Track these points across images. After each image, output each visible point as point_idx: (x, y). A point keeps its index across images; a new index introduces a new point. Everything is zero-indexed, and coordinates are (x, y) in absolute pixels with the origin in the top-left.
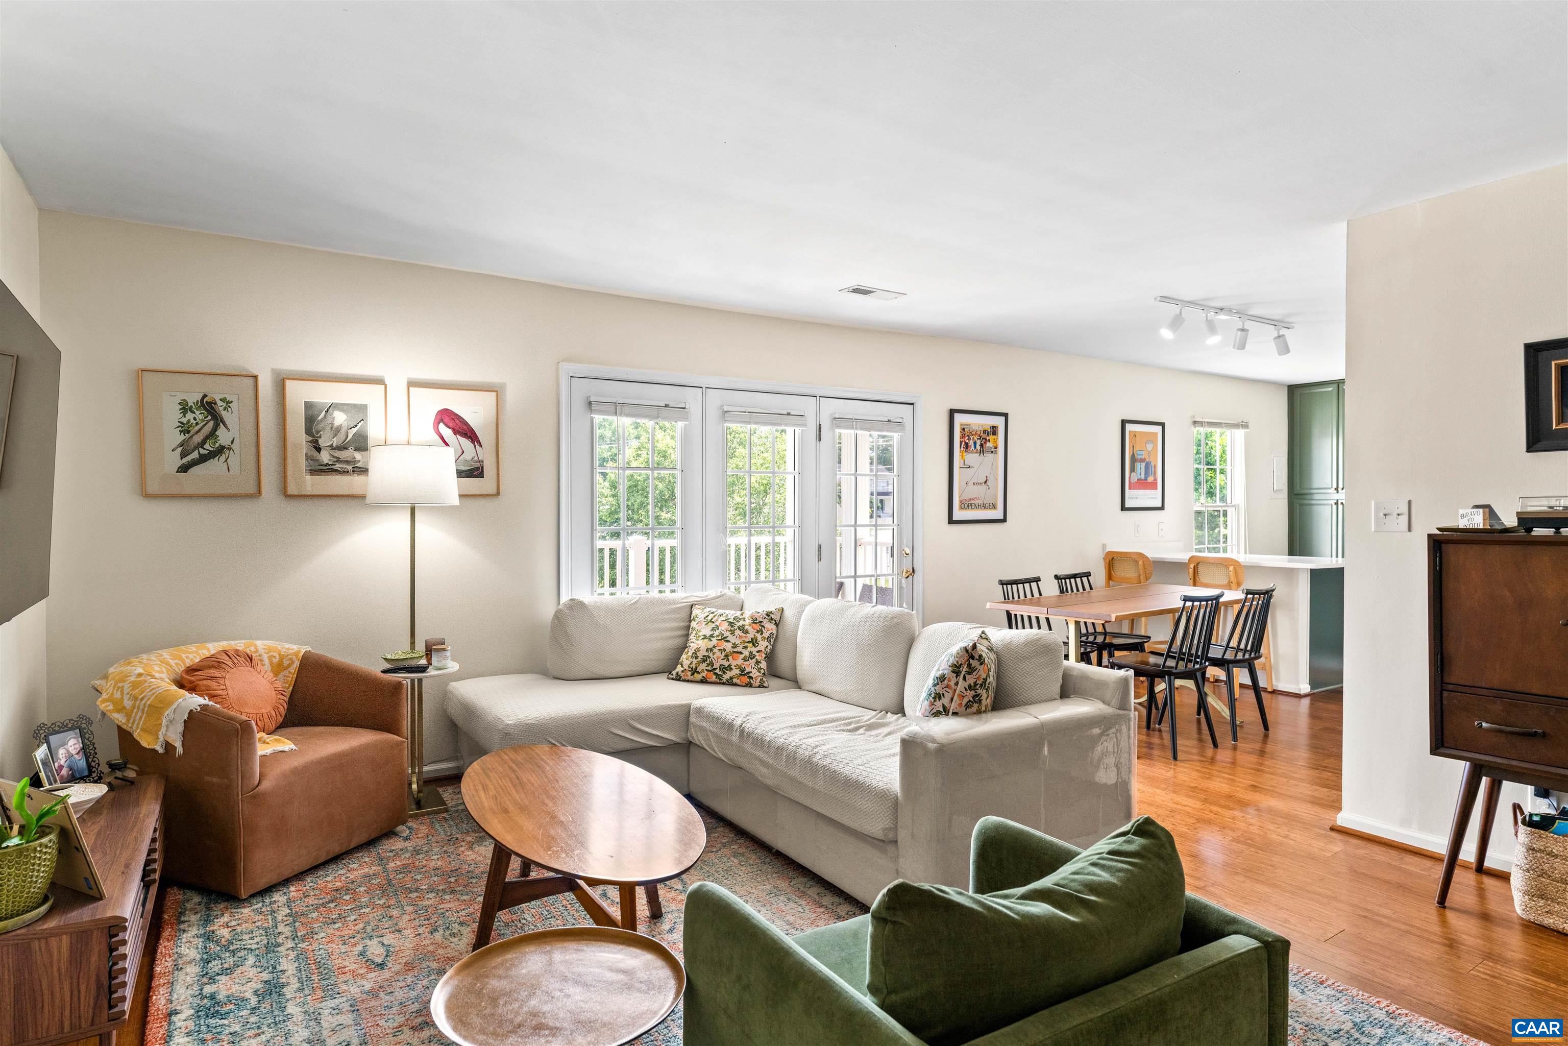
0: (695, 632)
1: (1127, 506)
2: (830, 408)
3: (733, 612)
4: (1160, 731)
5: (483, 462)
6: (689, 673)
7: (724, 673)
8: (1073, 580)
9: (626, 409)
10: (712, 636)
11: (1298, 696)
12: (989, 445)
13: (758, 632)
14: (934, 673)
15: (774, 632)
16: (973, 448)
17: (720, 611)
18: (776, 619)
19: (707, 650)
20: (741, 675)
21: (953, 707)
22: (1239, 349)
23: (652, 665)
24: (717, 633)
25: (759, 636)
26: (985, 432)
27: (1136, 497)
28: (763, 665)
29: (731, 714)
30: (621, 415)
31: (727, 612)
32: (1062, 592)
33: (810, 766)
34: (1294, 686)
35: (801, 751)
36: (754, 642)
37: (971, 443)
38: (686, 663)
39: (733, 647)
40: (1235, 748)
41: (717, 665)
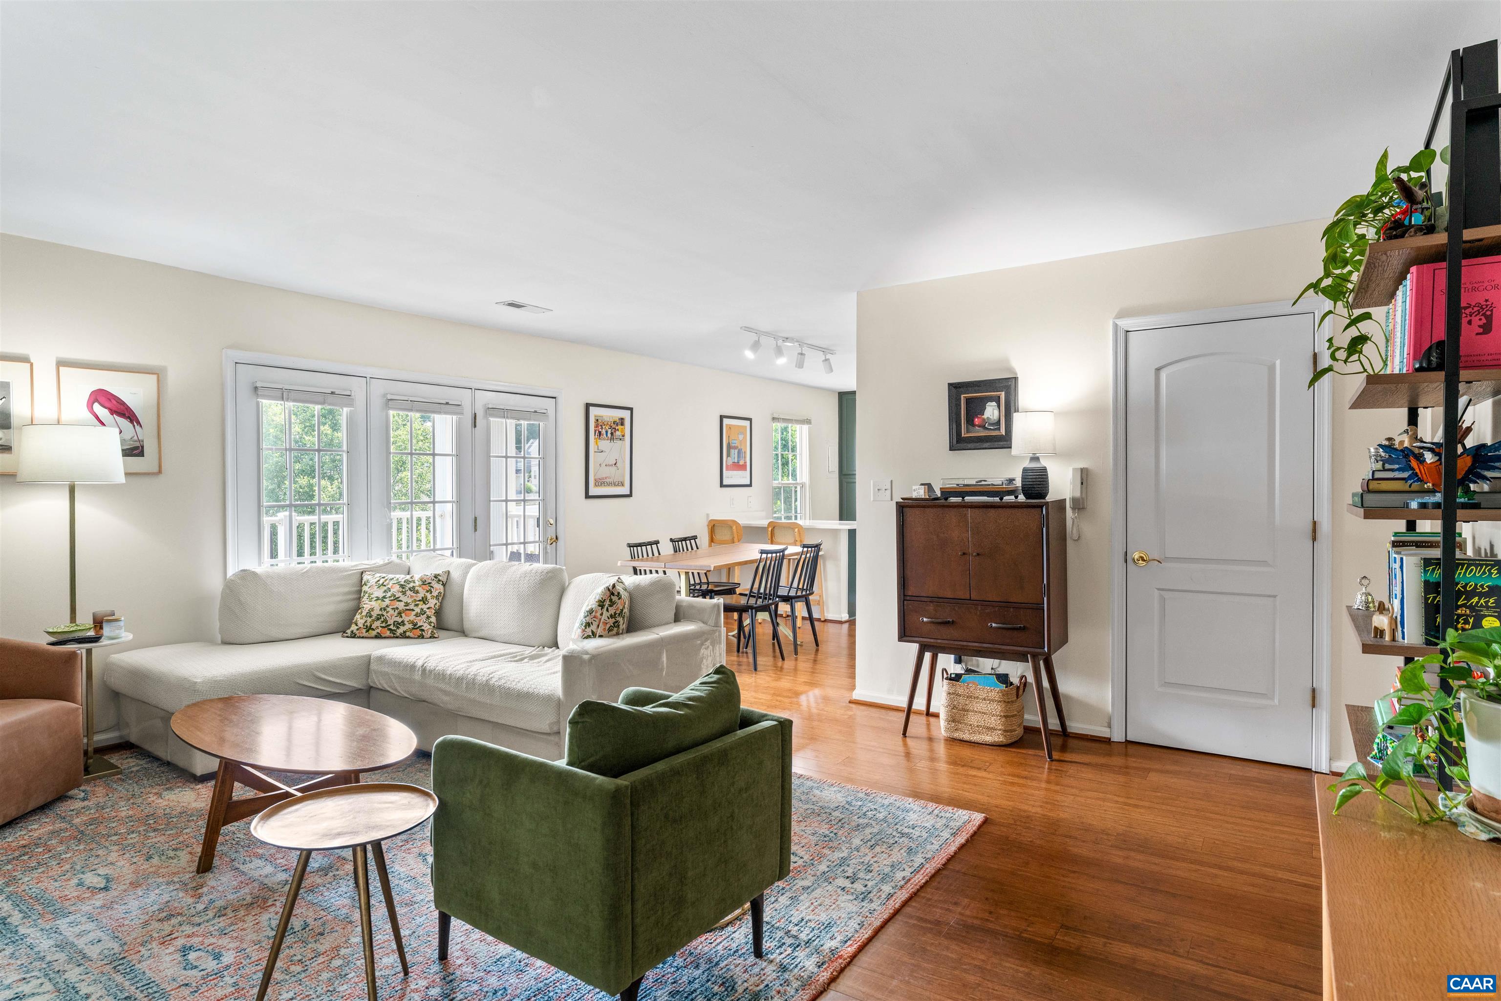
0: (367, 595)
1: (724, 483)
2: (485, 399)
3: (403, 576)
4: (747, 653)
5: (143, 441)
6: (364, 631)
7: (398, 628)
8: (684, 542)
9: (292, 394)
10: (384, 597)
11: (841, 622)
12: (618, 433)
13: (427, 591)
14: (585, 608)
15: (442, 591)
16: (605, 436)
17: (391, 576)
18: (444, 579)
19: (381, 609)
20: (413, 628)
21: (599, 631)
22: (799, 368)
23: (327, 627)
24: (389, 594)
25: (429, 596)
26: (614, 423)
27: (732, 477)
28: (433, 619)
29: (412, 657)
30: (288, 400)
31: (398, 576)
32: (676, 551)
33: (488, 688)
34: (837, 616)
35: (479, 678)
36: (424, 600)
37: (604, 432)
38: (361, 623)
39: (405, 606)
40: (796, 659)
41: (390, 622)
